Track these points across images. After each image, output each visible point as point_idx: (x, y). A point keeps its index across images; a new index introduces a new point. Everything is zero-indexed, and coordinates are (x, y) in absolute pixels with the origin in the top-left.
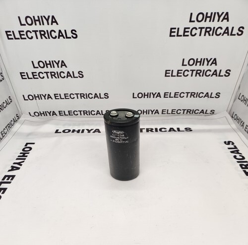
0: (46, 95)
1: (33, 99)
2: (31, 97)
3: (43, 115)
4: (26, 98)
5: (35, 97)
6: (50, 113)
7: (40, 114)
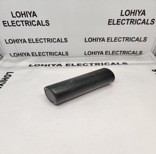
0: (22, 39)
1: (12, 43)
2: (11, 41)
3: (20, 55)
4: (8, 42)
5: (14, 41)
6: (25, 54)
7: (18, 55)
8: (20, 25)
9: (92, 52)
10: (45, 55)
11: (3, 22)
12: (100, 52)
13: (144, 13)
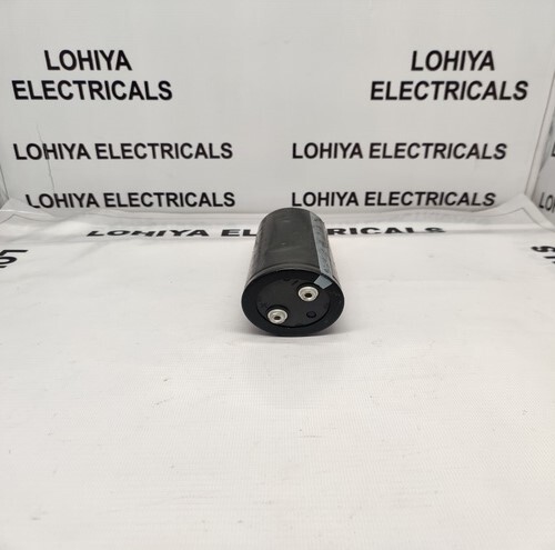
0: (73, 145)
1: (39, 157)
2: (34, 152)
3: (62, 204)
5: (45, 151)
6: (80, 200)
7: (56, 201)
8: (71, 96)
9: (320, 194)
10: (151, 204)
11: (15, 83)
12: (346, 194)
13: (489, 61)
